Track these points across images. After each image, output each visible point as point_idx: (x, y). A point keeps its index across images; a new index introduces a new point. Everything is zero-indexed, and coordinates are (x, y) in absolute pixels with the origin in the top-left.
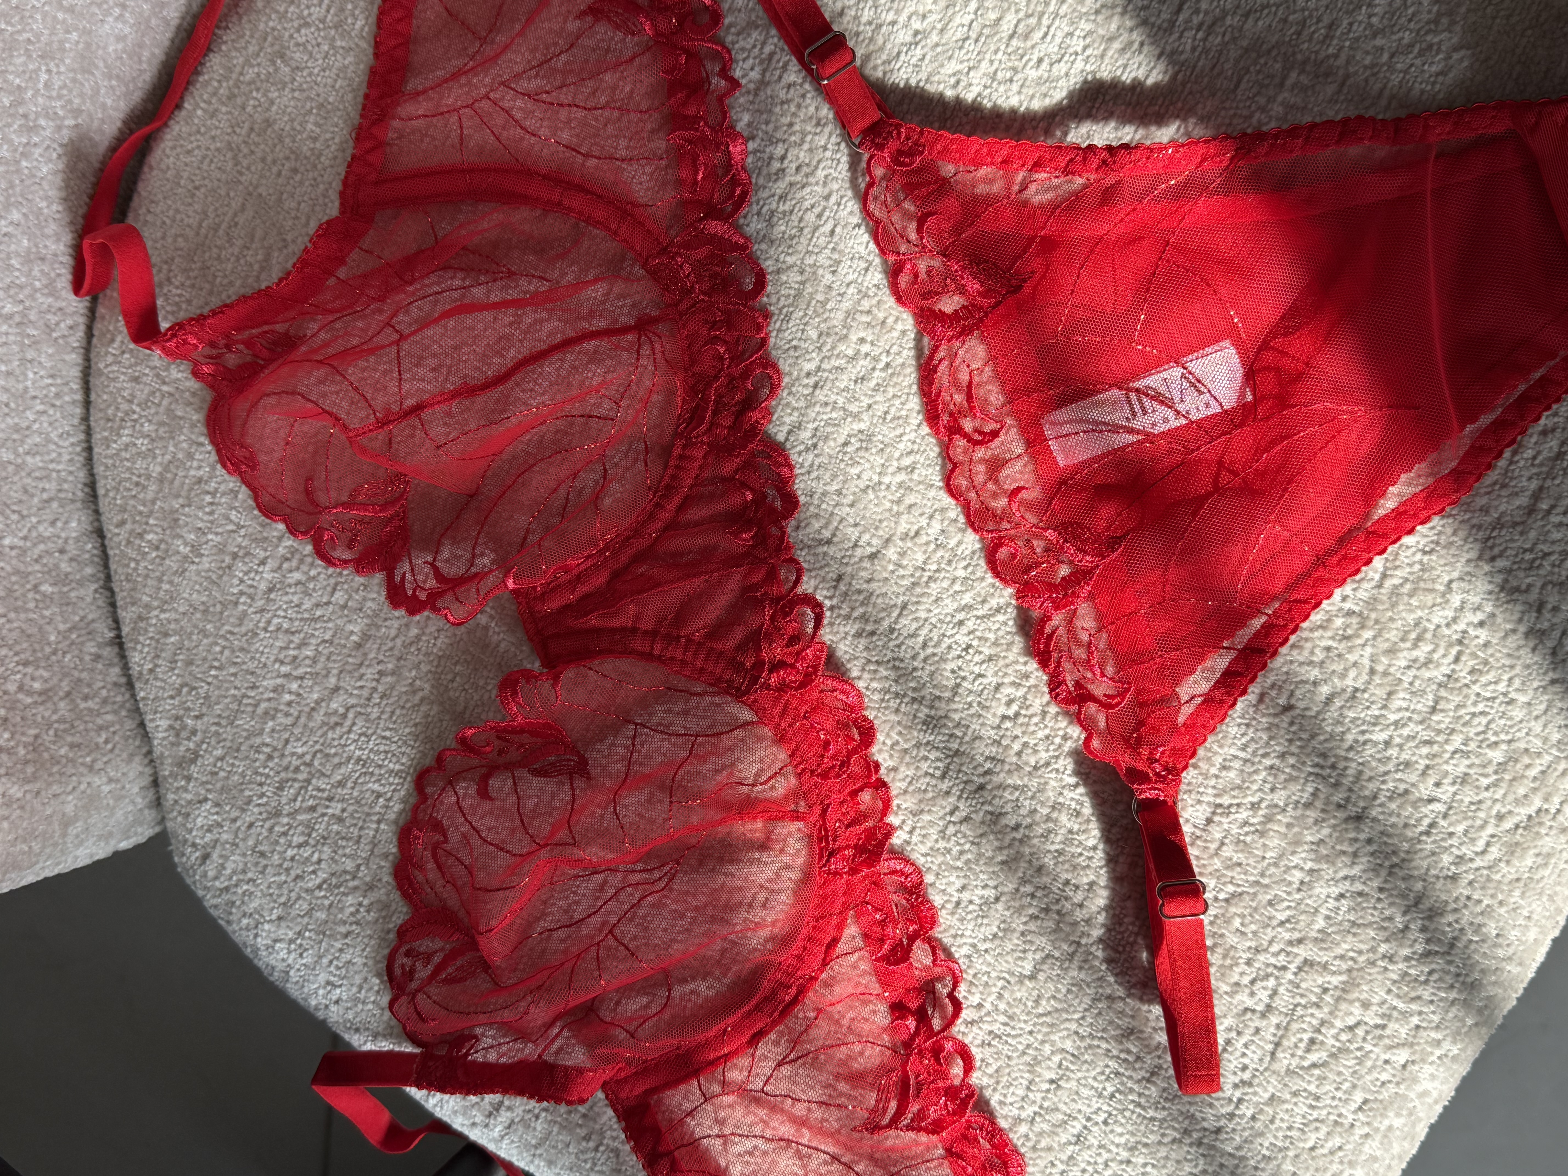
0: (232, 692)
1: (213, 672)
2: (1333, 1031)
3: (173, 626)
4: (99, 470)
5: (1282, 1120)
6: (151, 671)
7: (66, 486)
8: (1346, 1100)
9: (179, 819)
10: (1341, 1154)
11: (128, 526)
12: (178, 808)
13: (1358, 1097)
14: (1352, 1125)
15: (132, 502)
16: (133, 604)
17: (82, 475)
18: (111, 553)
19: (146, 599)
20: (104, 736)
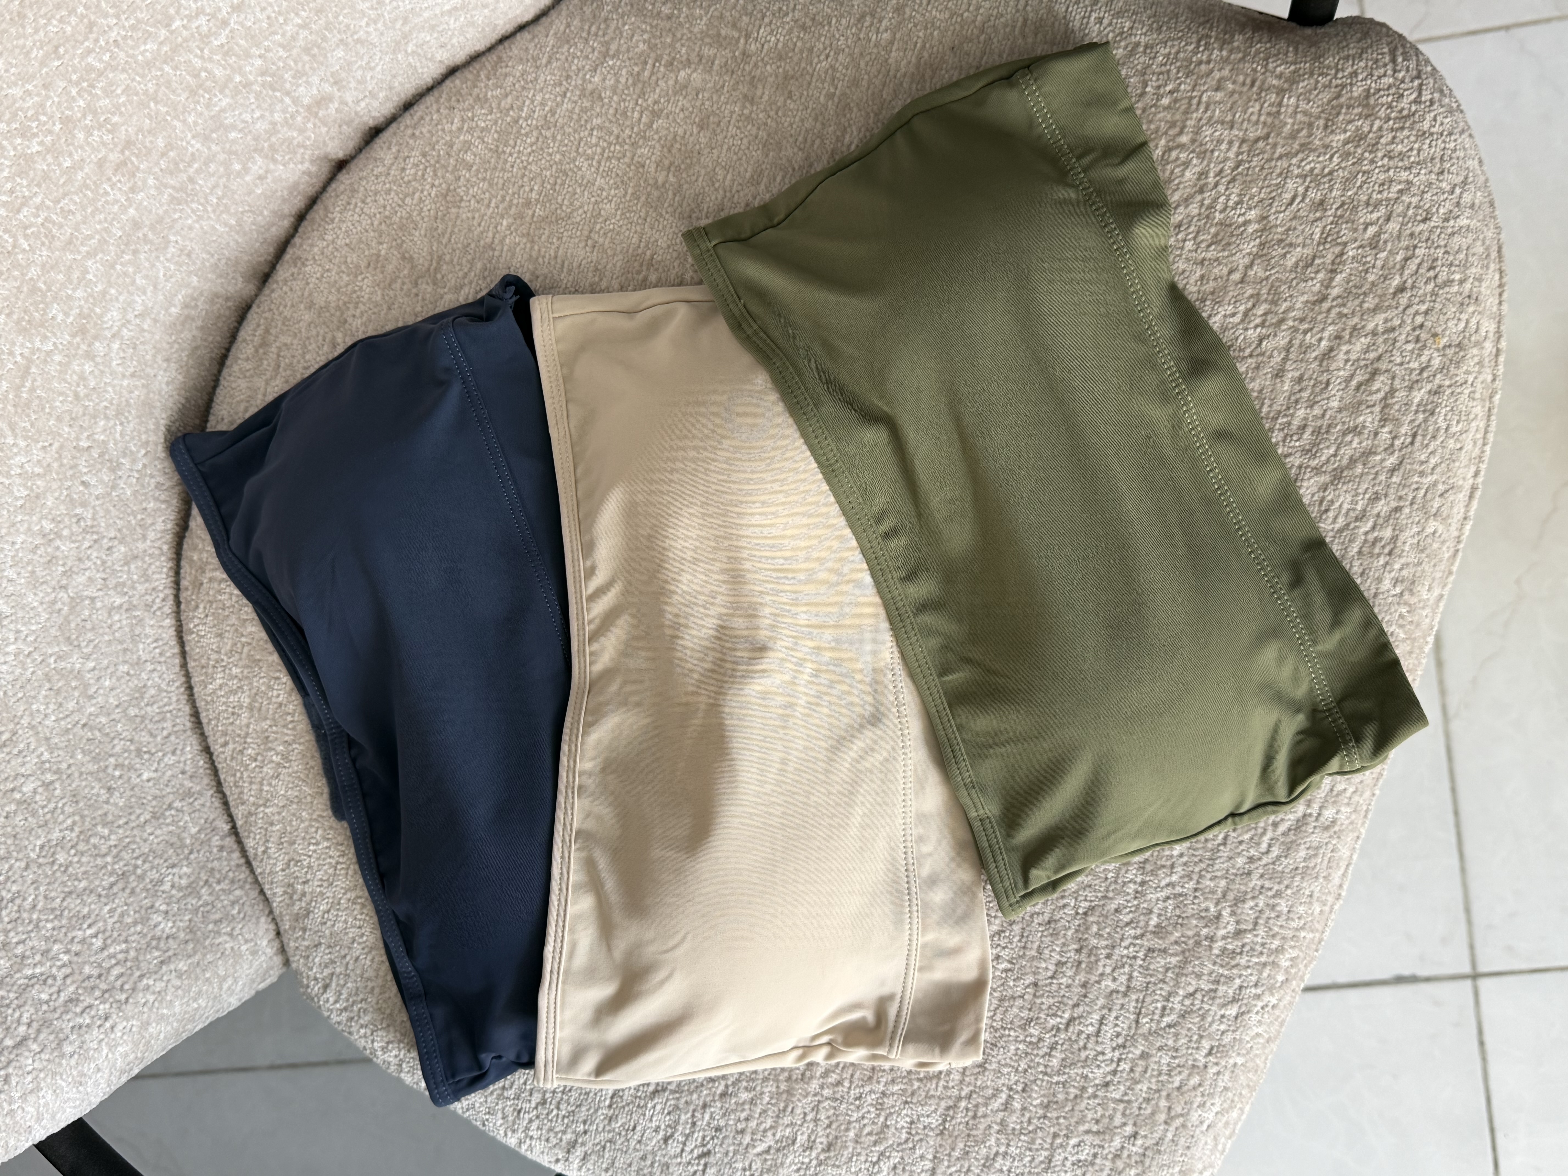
0: (328, 860)
1: (312, 848)
2: (1179, 999)
3: (276, 817)
4: (201, 704)
5: (1153, 1070)
6: (264, 852)
7: (178, 721)
8: (1197, 1048)
9: (302, 961)
10: (1201, 1089)
11: (231, 746)
12: (298, 952)
13: (1206, 1044)
14: (1206, 1067)
15: (230, 728)
16: (243, 804)
17: (187, 709)
18: (219, 766)
19: (252, 799)
20: (237, 908)
